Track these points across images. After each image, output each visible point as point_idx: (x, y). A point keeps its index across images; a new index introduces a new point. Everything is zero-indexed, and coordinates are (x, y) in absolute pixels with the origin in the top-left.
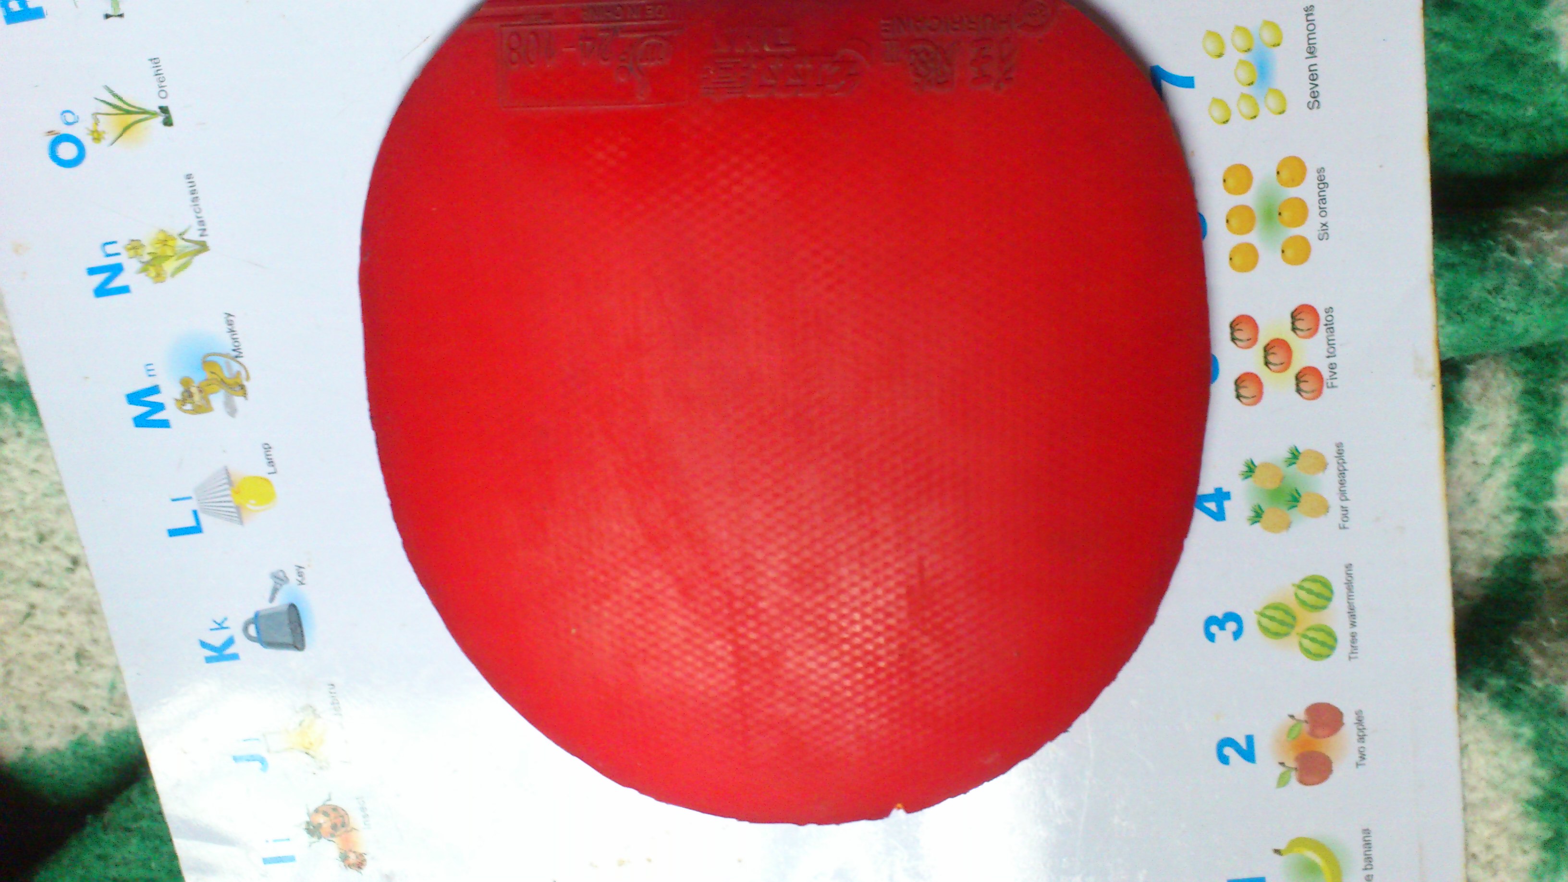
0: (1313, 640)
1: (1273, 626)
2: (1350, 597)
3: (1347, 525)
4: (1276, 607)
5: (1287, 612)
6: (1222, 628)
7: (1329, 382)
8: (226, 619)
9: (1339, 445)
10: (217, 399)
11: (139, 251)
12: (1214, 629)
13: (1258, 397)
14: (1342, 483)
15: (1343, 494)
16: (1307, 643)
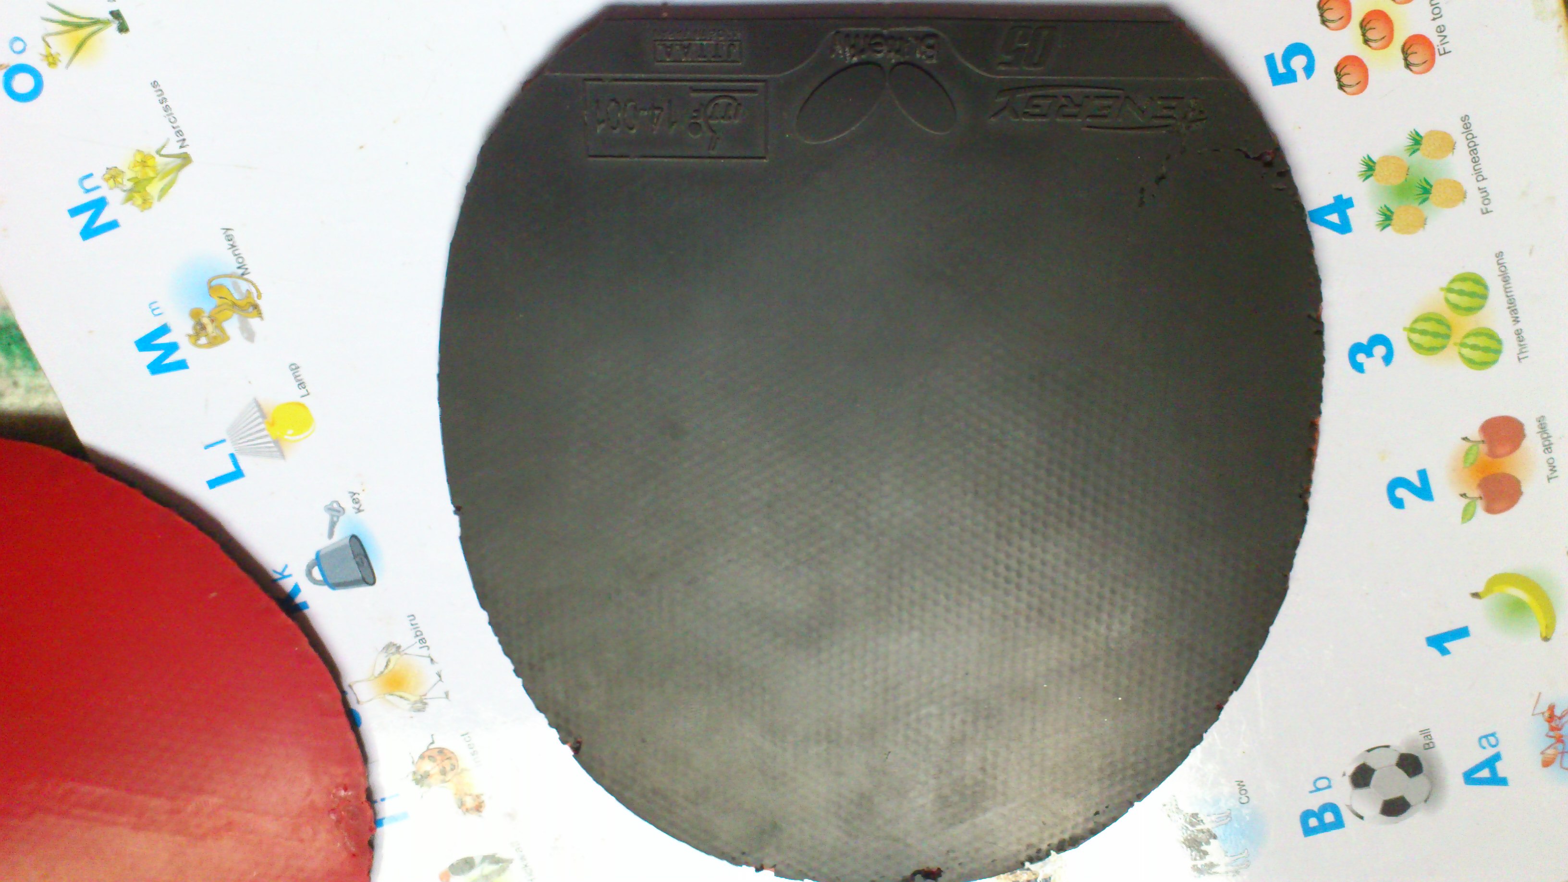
0: (1474, 347)
1: (1425, 341)
2: (1507, 290)
3: (1490, 208)
4: (1425, 318)
5: (1440, 321)
6: (1369, 354)
7: (1441, 48)
8: (286, 566)
9: (1465, 119)
10: (232, 325)
11: (119, 180)
12: (1361, 358)
13: (1363, 84)
14: (1475, 161)
15: (1479, 175)
16: (1466, 352)
